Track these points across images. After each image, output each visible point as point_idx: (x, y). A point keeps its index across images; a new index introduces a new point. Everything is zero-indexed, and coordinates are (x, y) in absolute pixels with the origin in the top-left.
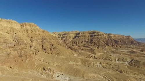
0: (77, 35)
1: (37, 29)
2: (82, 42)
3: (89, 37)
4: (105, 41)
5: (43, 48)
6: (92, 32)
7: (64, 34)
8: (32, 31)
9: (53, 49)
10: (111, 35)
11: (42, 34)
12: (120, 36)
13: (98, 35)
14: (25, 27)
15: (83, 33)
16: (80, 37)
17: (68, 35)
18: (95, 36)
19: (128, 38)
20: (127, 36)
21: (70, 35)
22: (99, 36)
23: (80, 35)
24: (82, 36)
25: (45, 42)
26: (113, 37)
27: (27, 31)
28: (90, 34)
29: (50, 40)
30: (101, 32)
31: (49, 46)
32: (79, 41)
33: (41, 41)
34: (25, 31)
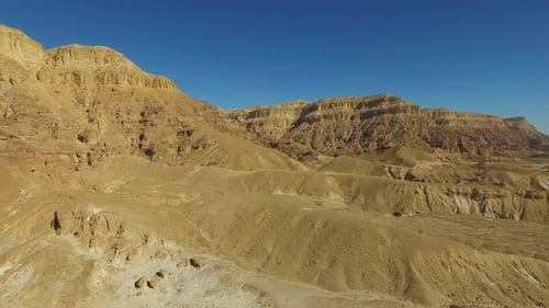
0: (305, 116)
1: (124, 71)
2: (328, 139)
3: (358, 121)
4: (425, 131)
5: (140, 146)
6: (366, 100)
7: (252, 115)
8: (100, 78)
9: (188, 149)
10: (443, 114)
11: (148, 90)
12: (481, 119)
13: (393, 111)
14: (69, 63)
15: (330, 106)
16: (319, 120)
17: (268, 114)
18: (381, 112)
19: (515, 128)
20: (511, 120)
21: (278, 116)
22: (401, 115)
23: (319, 113)
24: (325, 117)
25: (156, 121)
26: (451, 125)
27: (76, 76)
28: (359, 107)
29: (183, 115)
30: (407, 100)
31: (172, 139)
32: (314, 137)
33: (136, 117)
34: (69, 77)
